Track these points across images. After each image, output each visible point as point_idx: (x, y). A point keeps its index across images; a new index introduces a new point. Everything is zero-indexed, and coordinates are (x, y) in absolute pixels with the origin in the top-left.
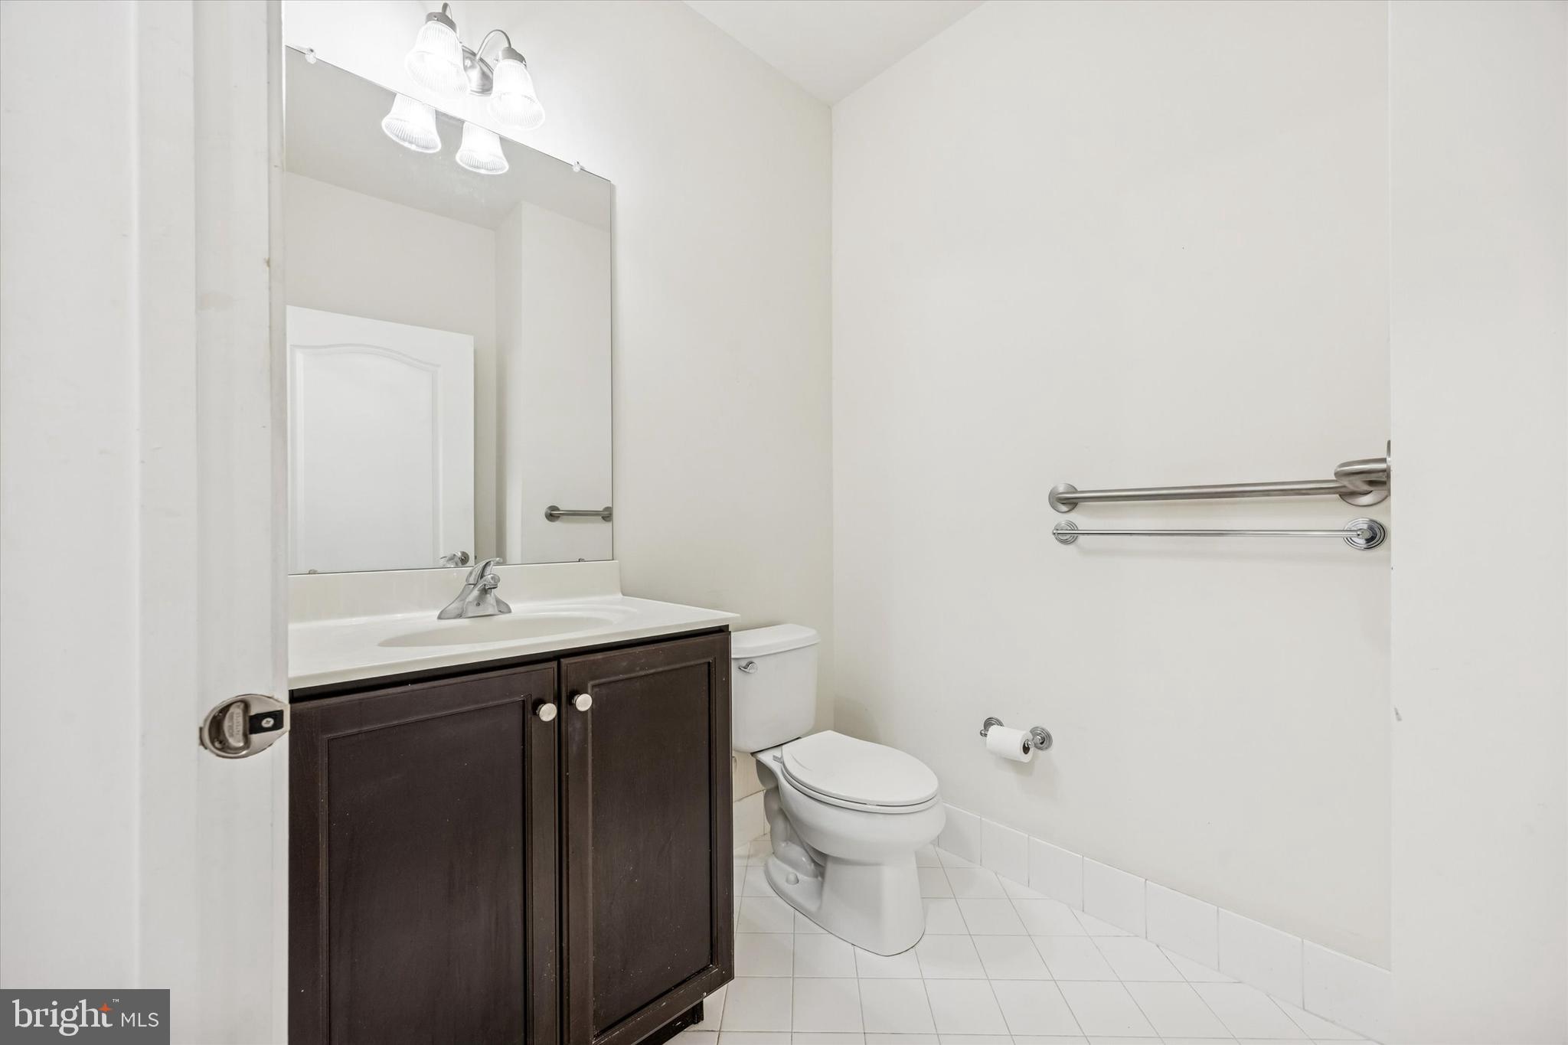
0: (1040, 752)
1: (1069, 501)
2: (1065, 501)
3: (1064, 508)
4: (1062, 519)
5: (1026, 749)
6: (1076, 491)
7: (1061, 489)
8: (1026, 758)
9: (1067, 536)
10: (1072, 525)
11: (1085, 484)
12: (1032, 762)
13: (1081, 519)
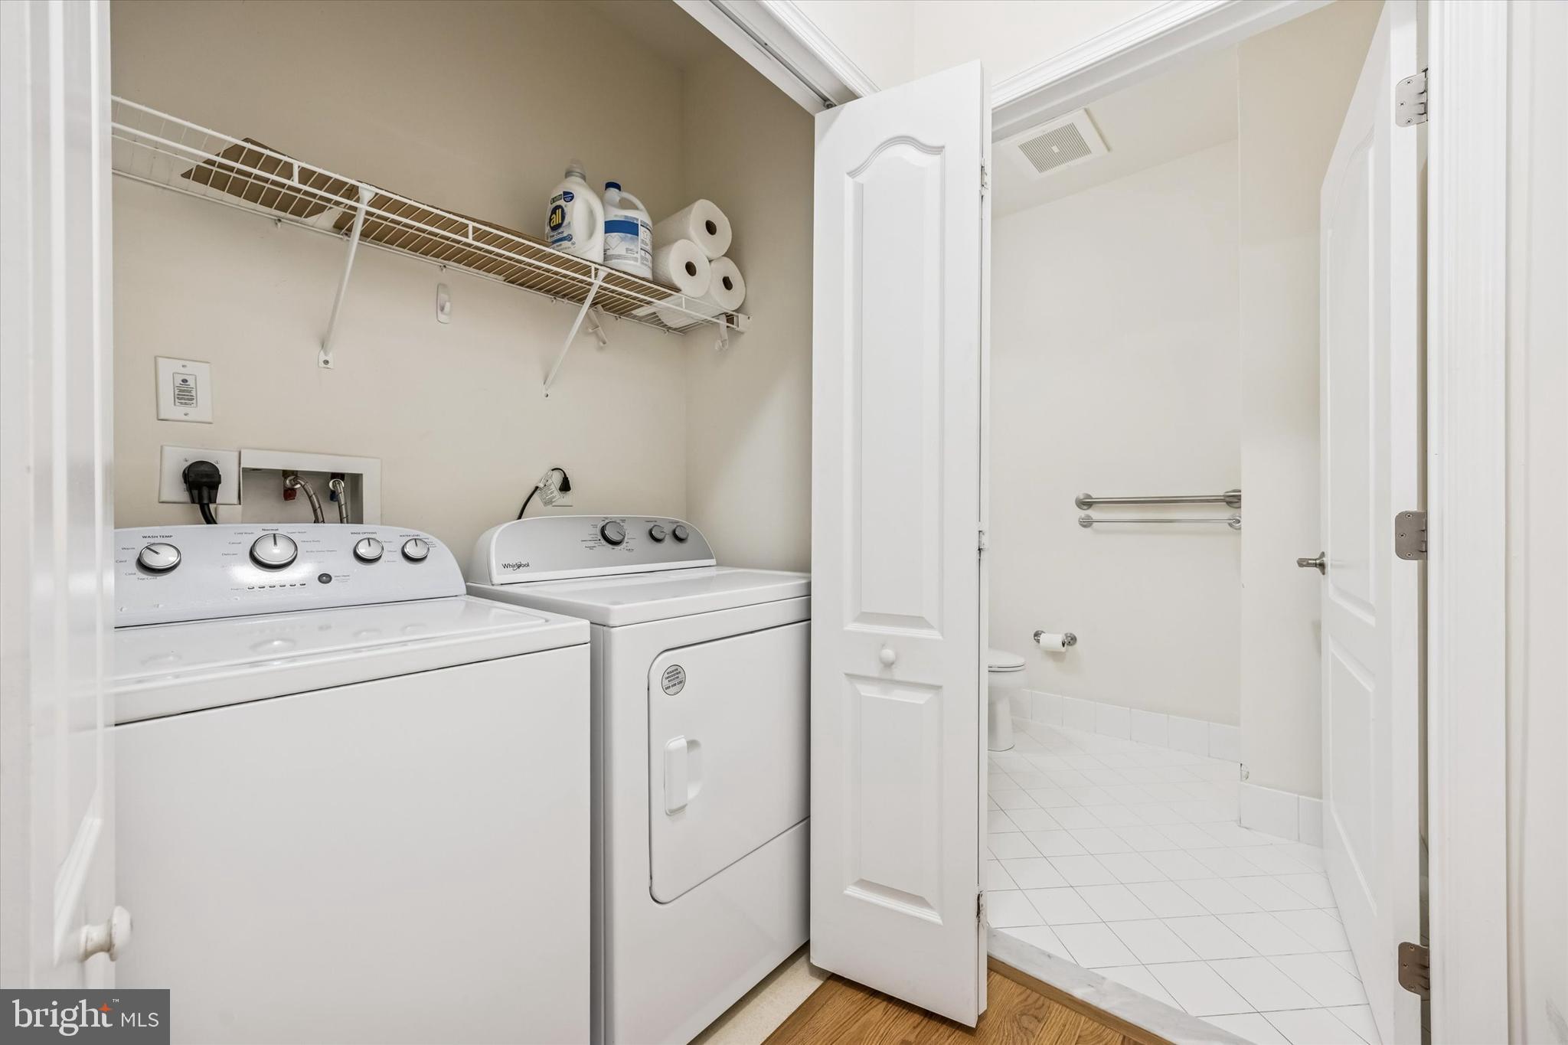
0: (1070, 647)
1: (1086, 503)
2: (1085, 504)
3: (1085, 507)
4: (1083, 513)
5: (1063, 645)
6: (1091, 498)
7: (1082, 497)
8: (1063, 649)
9: (1086, 523)
10: (1088, 517)
11: (1096, 494)
12: (1067, 651)
13: (1094, 513)
